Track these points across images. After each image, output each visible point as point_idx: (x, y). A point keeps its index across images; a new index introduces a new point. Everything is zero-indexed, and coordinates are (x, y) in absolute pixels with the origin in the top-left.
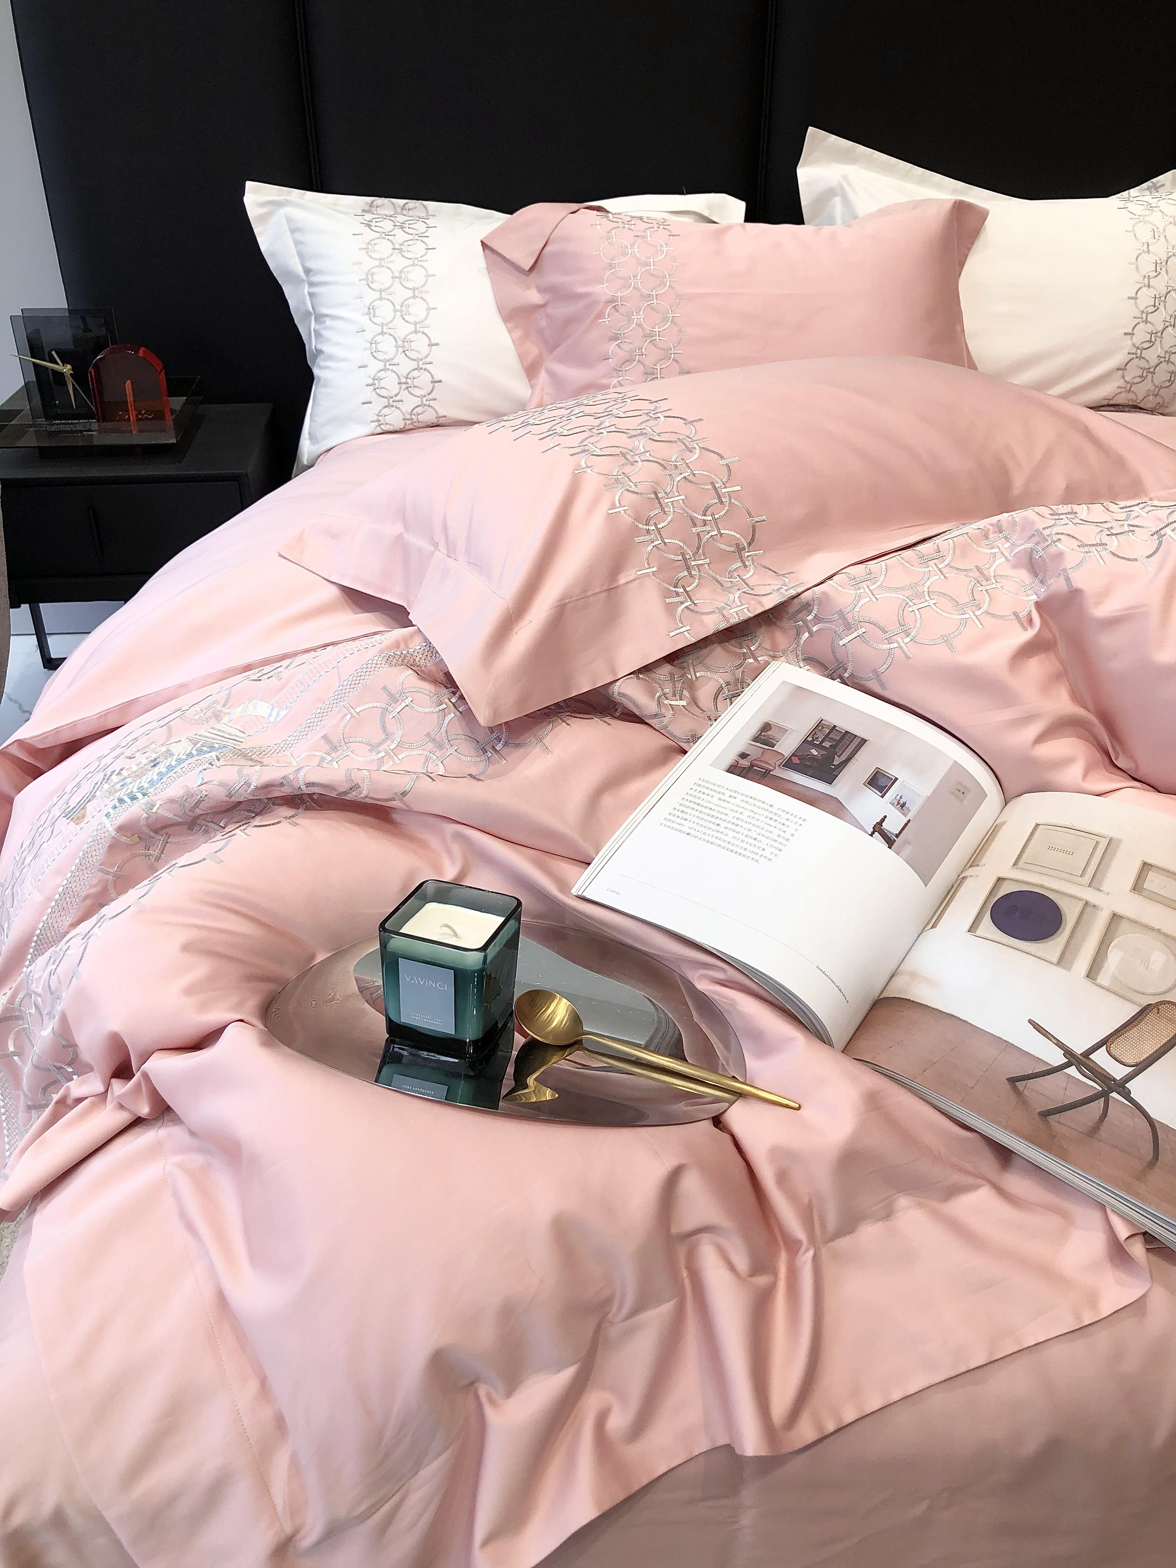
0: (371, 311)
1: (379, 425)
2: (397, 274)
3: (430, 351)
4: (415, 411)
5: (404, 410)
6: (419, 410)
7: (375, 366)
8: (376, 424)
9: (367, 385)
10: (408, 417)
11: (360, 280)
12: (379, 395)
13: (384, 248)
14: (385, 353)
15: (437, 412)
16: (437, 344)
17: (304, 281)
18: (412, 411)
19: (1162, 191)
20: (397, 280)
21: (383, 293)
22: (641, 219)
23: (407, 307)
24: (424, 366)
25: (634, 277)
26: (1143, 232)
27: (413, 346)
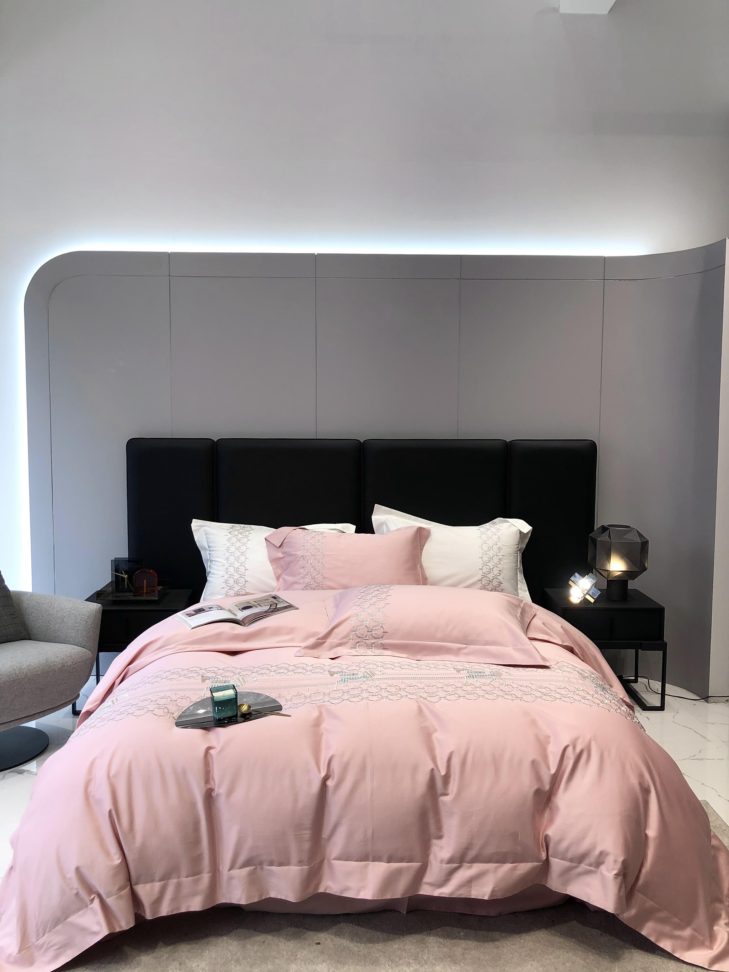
0: (227, 559)
2: (237, 548)
3: (245, 571)
5: (235, 590)
6: (240, 590)
7: (227, 576)
8: (225, 595)
9: (224, 582)
10: (236, 593)
11: (225, 549)
12: (227, 585)
13: (234, 540)
14: (230, 572)
15: (246, 591)
16: (248, 570)
17: (207, 550)
18: (238, 591)
19: (494, 524)
20: (237, 550)
21: (232, 554)
22: (315, 532)
23: (239, 558)
24: (243, 576)
25: (310, 549)
26: (484, 537)
27: (240, 570)
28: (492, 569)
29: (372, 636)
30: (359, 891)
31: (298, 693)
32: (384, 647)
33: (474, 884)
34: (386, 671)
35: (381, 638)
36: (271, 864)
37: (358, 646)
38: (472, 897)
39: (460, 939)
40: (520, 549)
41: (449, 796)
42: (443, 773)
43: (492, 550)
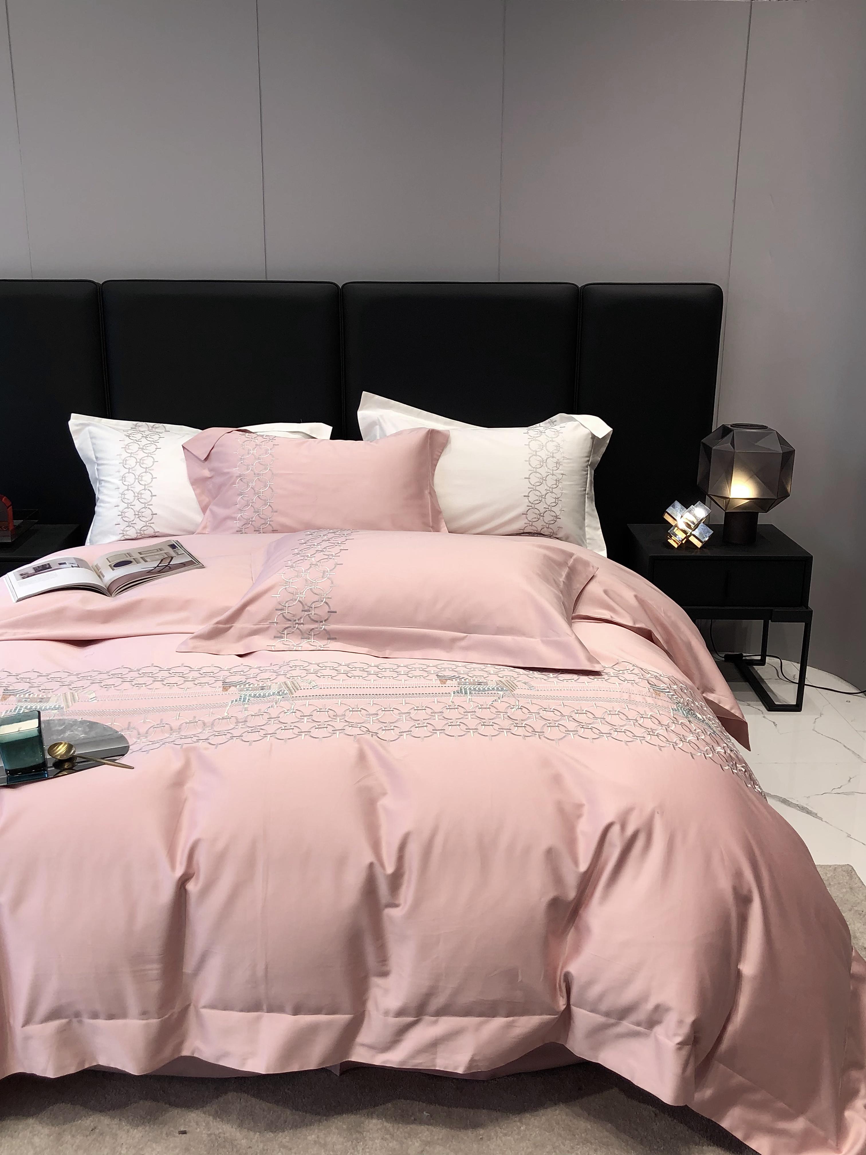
0: (123, 478)
1: (123, 536)
2: (138, 461)
3: (152, 499)
4: (143, 529)
5: (137, 528)
6: (145, 528)
7: (123, 506)
9: (118, 515)
10: (139, 532)
11: (120, 463)
12: (124, 520)
13: (134, 447)
14: (128, 500)
15: (154, 530)
16: (155, 496)
17: (95, 463)
18: (141, 529)
19: (552, 424)
20: (138, 464)
21: (130, 470)
22: (262, 436)
23: (142, 476)
24: (148, 506)
25: (252, 465)
26: (534, 445)
27: (143, 496)
28: (543, 497)
29: (310, 617)
30: (244, 1059)
31: (161, 722)
32: (331, 636)
33: (441, 1048)
34: (321, 682)
35: (325, 621)
36: (95, 1016)
37: (287, 634)
38: (437, 1069)
39: (421, 1122)
40: (591, 463)
41: (401, 907)
42: (390, 869)
43: (546, 466)
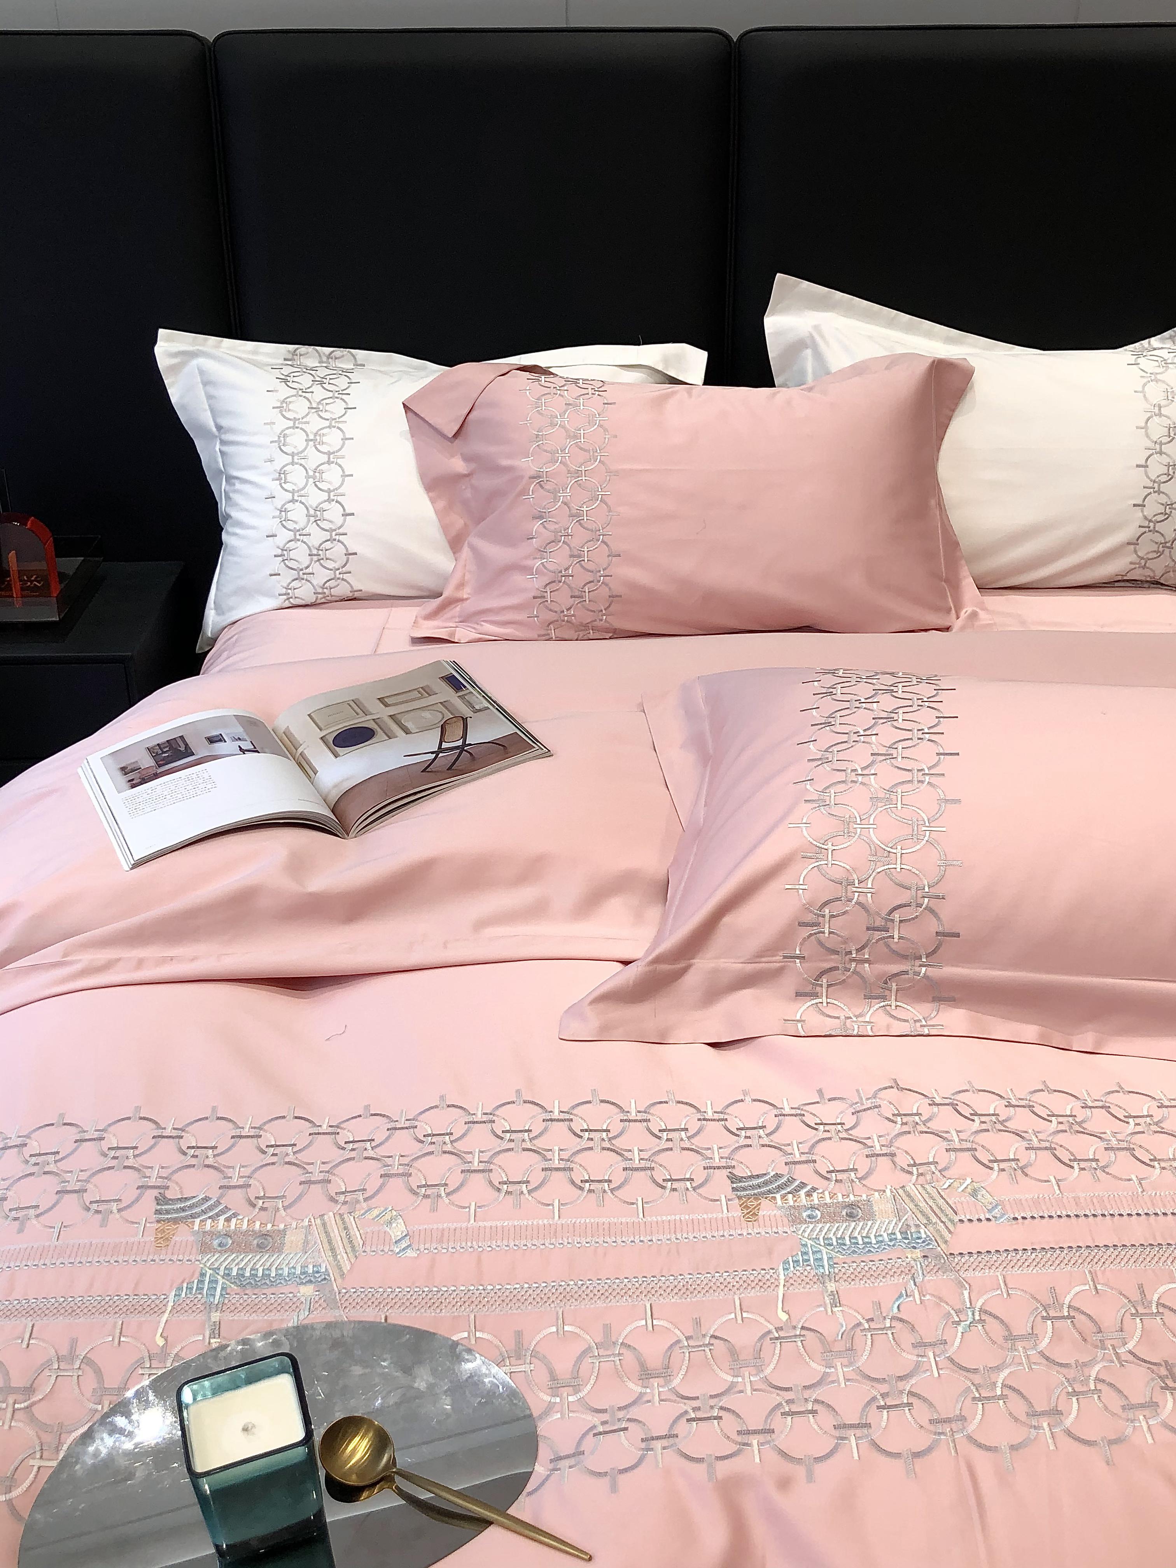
0: (281, 476)
1: (288, 599)
2: (311, 437)
3: (345, 521)
4: (327, 585)
5: (315, 582)
6: (332, 583)
7: (284, 536)
8: (285, 597)
9: (275, 556)
10: (320, 590)
11: (271, 442)
12: (287, 566)
13: (300, 407)
14: (295, 522)
15: (352, 587)
16: (353, 514)
17: (216, 438)
18: (324, 585)
20: (311, 443)
21: (295, 458)
23: (321, 472)
24: (337, 537)
25: (563, 450)
26: (1155, 392)
27: (326, 515)
28: (1174, 506)
37: (829, 986)
